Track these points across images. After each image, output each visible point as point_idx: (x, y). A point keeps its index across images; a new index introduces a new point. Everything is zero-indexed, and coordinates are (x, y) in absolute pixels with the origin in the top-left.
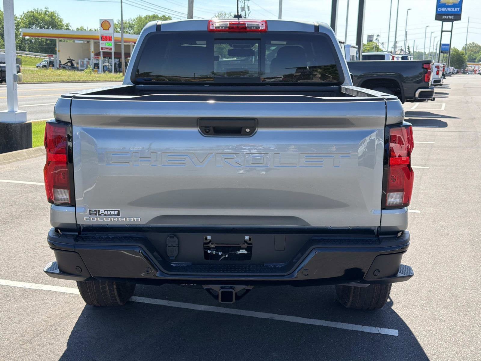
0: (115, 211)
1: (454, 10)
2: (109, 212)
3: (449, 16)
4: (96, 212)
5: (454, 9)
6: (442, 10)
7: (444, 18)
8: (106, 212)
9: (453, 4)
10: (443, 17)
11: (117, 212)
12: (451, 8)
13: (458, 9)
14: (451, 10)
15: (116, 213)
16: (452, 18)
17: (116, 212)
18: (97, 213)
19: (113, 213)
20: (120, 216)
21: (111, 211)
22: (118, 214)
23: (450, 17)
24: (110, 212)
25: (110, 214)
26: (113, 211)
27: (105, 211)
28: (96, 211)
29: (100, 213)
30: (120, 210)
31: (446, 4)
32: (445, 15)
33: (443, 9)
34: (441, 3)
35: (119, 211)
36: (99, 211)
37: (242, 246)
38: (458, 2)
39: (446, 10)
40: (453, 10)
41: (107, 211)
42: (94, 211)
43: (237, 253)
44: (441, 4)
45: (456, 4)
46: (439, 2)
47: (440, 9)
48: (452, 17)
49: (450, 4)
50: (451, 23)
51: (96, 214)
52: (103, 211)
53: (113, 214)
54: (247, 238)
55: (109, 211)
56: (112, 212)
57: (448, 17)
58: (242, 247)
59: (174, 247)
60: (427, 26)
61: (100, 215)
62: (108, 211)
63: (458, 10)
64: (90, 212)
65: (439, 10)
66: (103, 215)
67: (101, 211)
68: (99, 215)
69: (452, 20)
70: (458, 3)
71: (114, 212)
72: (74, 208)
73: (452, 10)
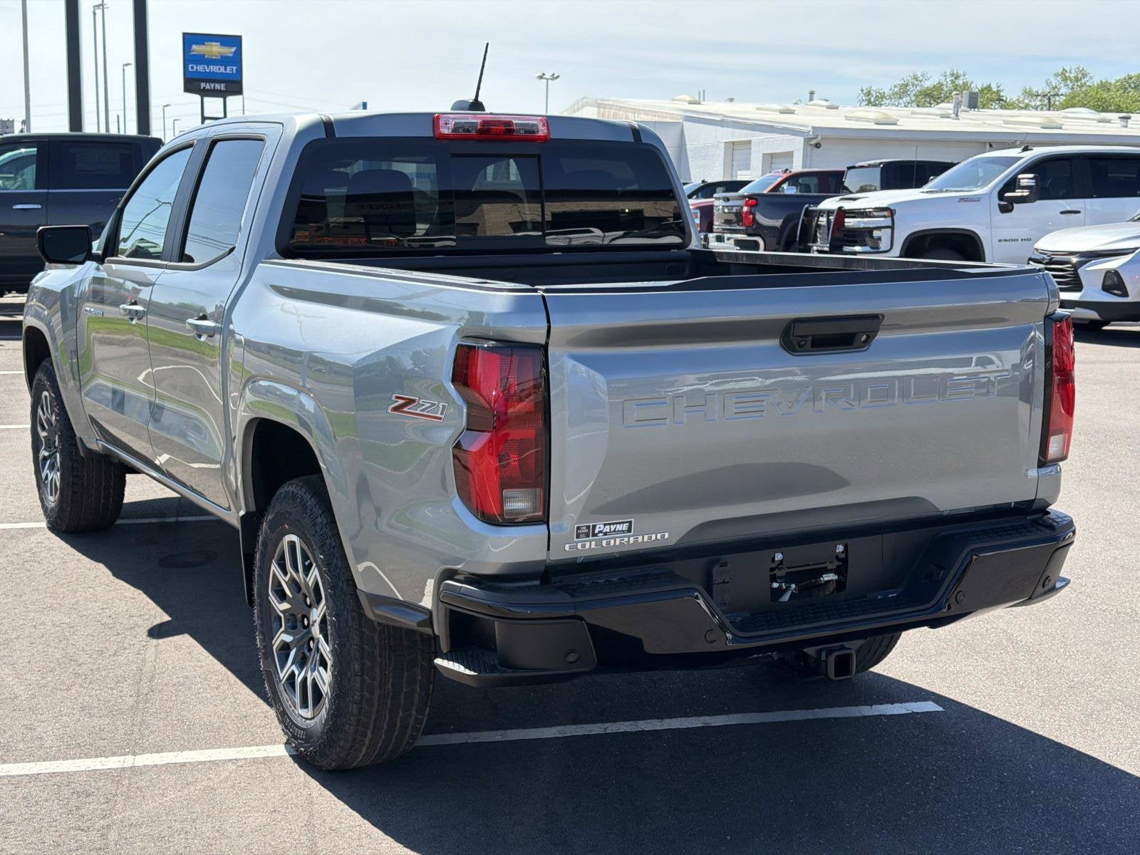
0: (623, 523)
1: (224, 71)
2: (613, 528)
3: (216, 85)
4: (589, 531)
5: (226, 70)
6: (197, 70)
7: (204, 88)
8: (608, 527)
9: (221, 57)
10: (203, 85)
11: (628, 524)
12: (218, 67)
13: (235, 68)
14: (218, 71)
15: (625, 527)
16: (222, 89)
17: (625, 524)
18: (591, 532)
19: (619, 527)
20: (632, 533)
21: (617, 523)
22: (629, 530)
23: (218, 86)
24: (615, 526)
25: (614, 531)
26: (620, 523)
27: (605, 525)
28: (588, 527)
29: (596, 531)
30: (633, 520)
31: (204, 55)
32: (206, 81)
33: (200, 68)
34: (193, 53)
35: (630, 523)
36: (594, 527)
37: (830, 566)
38: (231, 53)
39: (208, 71)
40: (222, 69)
41: (610, 524)
42: (585, 528)
43: (821, 581)
44: (193, 55)
45: (229, 57)
46: (190, 52)
47: (192, 68)
48: (222, 87)
49: (213, 56)
50: (221, 100)
51: (588, 535)
52: (602, 526)
53: (620, 529)
54: (840, 548)
55: (613, 524)
56: (618, 525)
57: (212, 86)
58: (828, 568)
59: (727, 584)
60: (167, 104)
61: (596, 535)
62: (612, 526)
63: (234, 72)
64: (577, 532)
65: (190, 69)
66: (600, 534)
67: (598, 527)
68: (594, 535)
69: (223, 94)
70: (231, 55)
71: (622, 525)
72: (545, 526)
73: (219, 69)
